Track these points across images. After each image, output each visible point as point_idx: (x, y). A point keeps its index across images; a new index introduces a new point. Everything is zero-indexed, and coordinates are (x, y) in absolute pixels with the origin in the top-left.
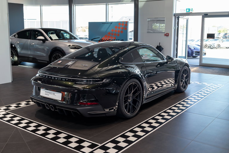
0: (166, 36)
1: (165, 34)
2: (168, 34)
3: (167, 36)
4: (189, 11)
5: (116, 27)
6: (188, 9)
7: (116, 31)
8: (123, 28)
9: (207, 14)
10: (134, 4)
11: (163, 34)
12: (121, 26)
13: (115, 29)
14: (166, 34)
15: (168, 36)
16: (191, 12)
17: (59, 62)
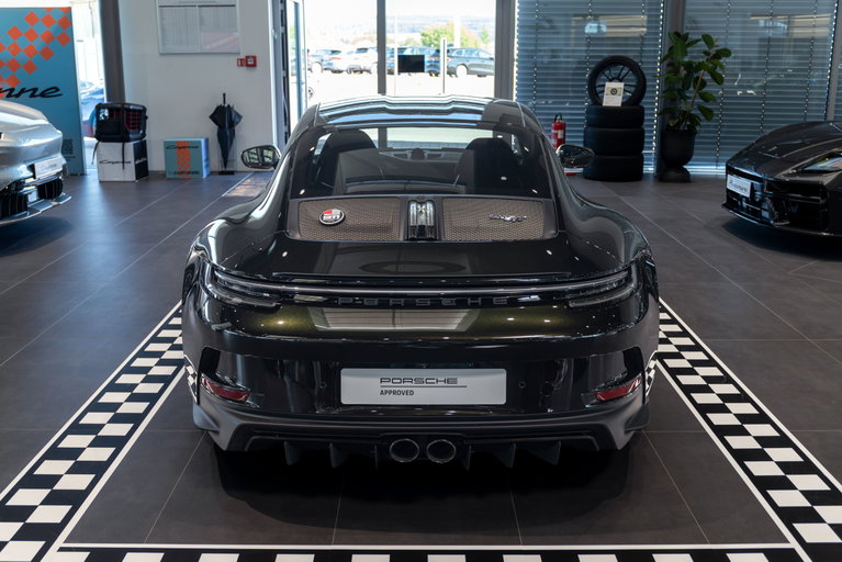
0: (244, 69)
1: (243, 56)
2: (254, 58)
3: (248, 65)
5: (15, 33)
7: (15, 49)
8: (49, 38)
11: (233, 60)
12: (40, 29)
13: (7, 42)
14: (247, 57)
15: (254, 65)
17: (327, 217)
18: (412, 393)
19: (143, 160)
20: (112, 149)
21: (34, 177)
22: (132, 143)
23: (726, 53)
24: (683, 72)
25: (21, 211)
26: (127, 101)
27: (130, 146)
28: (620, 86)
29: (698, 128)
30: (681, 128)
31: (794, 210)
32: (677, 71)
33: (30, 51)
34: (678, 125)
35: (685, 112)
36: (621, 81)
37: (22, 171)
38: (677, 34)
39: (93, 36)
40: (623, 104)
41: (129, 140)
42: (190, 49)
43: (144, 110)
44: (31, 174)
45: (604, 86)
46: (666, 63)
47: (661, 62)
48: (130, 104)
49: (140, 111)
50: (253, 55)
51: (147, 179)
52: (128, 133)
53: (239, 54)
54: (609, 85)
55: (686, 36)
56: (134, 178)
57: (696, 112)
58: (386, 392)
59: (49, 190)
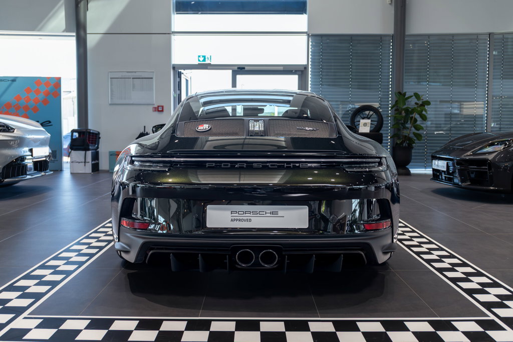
0: (157, 113)
1: (156, 106)
2: (163, 107)
3: (158, 111)
4: (204, 60)
5: (28, 90)
6: (203, 56)
7: (28, 99)
9: (244, 68)
10: (74, 38)
11: (151, 108)
12: (43, 88)
13: (24, 95)
14: (158, 106)
15: (162, 111)
16: (207, 62)
17: (201, 128)
18: (250, 220)
19: (96, 162)
20: (78, 155)
21: (32, 155)
22: (90, 151)
23: (428, 103)
24: (404, 114)
25: (23, 175)
26: (89, 128)
27: (89, 153)
28: (369, 121)
29: (414, 145)
30: (404, 144)
31: (473, 176)
32: (400, 113)
33: (36, 101)
34: (402, 143)
35: (406, 136)
36: (369, 119)
37: (25, 151)
38: (400, 93)
39: (74, 116)
40: (370, 131)
41: (89, 150)
42: (127, 101)
43: (99, 133)
44: (31, 154)
45: (359, 121)
46: (394, 109)
47: (392, 108)
48: (91, 130)
49: (96, 134)
50: (162, 105)
51: (98, 173)
52: (89, 146)
53: (154, 104)
54: (362, 121)
55: (405, 94)
56: (91, 172)
57: (411, 135)
58: (234, 220)
59: (40, 166)
